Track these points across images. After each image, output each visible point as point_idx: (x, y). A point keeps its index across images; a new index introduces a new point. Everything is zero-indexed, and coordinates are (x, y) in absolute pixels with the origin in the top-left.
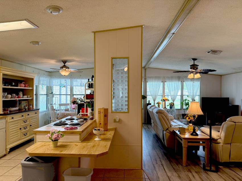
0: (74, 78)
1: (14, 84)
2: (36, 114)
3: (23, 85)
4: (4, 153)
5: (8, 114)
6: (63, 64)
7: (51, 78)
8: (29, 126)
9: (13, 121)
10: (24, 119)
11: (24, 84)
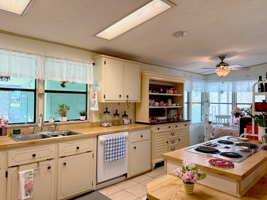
0: (238, 80)
1: (162, 90)
2: (186, 127)
3: (171, 91)
4: (149, 168)
5: (155, 124)
6: (220, 61)
7: (207, 82)
8: (177, 140)
9: (159, 133)
10: (172, 131)
11: (173, 90)
